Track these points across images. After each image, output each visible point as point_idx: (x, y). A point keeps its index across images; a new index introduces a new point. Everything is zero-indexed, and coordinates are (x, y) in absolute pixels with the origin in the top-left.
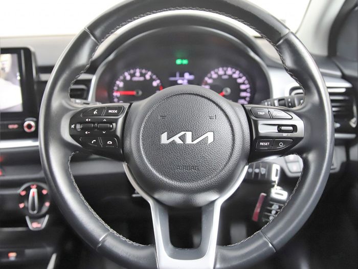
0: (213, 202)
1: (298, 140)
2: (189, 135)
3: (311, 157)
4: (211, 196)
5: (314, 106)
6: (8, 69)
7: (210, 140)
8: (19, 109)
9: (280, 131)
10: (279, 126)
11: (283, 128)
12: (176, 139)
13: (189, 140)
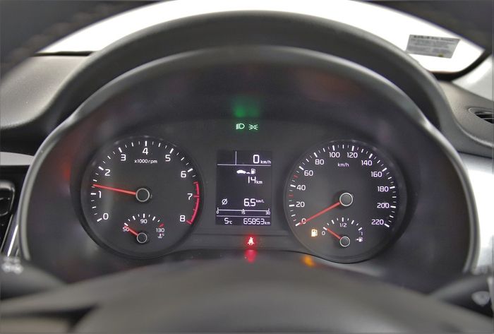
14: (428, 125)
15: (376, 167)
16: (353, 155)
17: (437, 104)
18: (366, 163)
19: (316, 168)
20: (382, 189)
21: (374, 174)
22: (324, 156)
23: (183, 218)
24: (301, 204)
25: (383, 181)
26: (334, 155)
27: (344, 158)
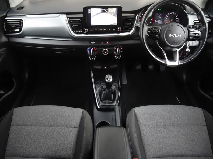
0: (177, 50)
1: (199, 37)
2: (176, 35)
3: (201, 41)
4: (176, 49)
5: (204, 29)
6: (114, 12)
7: (180, 36)
8: (116, 24)
9: (195, 35)
10: (195, 34)
11: (196, 34)
12: (173, 36)
13: (176, 36)
14: (185, 11)
15: (176, 16)
16: (173, 14)
17: (186, 8)
18: (175, 15)
19: (169, 16)
20: (177, 19)
21: (176, 17)
22: (170, 14)
23: (150, 23)
24: (166, 21)
25: (177, 18)
26: (171, 14)
27: (172, 14)
